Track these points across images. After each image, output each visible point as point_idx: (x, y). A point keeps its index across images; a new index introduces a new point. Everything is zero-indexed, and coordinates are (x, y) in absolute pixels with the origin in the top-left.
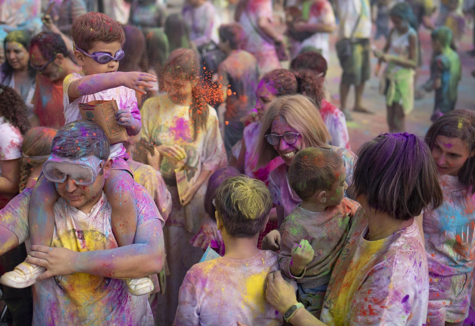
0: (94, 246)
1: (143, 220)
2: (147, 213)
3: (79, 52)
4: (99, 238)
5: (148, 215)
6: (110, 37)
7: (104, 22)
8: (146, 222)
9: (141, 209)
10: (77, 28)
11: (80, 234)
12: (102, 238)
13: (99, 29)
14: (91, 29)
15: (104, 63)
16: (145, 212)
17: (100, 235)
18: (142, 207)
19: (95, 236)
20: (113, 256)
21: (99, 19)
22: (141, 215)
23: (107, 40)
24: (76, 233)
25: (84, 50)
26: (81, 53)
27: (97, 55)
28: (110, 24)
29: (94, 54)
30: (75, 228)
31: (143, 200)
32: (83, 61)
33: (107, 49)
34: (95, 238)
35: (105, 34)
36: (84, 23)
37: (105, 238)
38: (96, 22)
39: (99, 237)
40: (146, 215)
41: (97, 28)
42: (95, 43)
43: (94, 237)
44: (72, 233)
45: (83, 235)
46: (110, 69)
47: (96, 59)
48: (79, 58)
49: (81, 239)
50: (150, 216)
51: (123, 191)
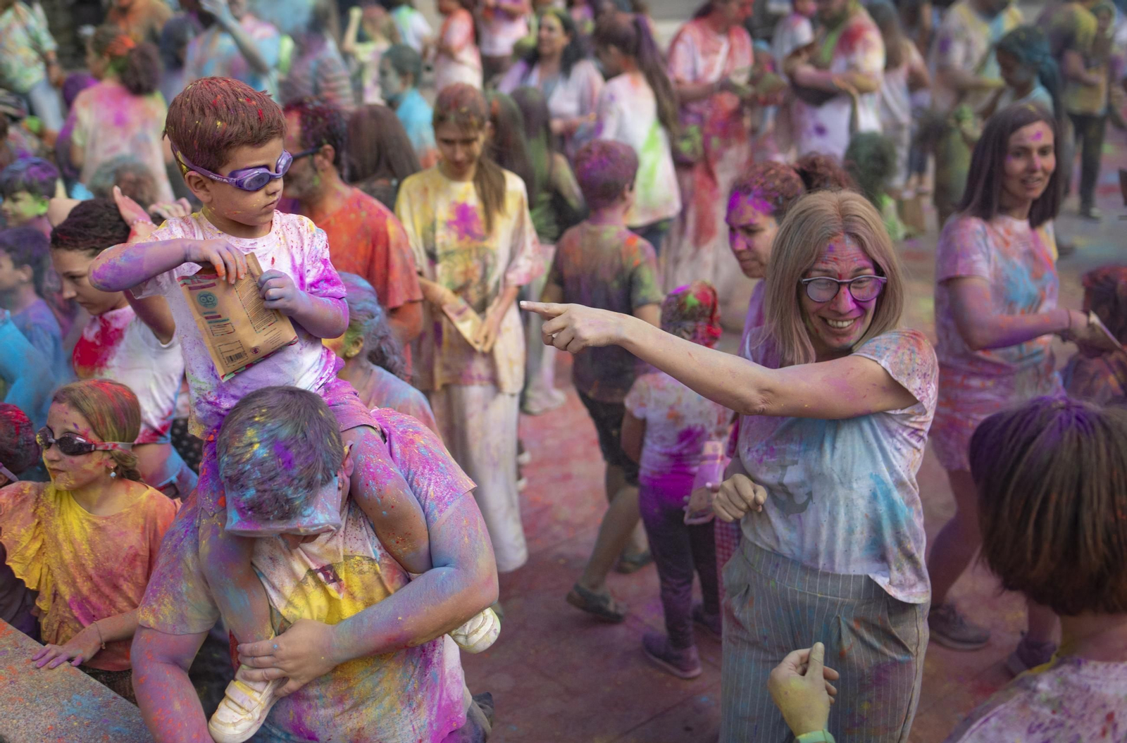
0: (360, 584)
1: (436, 512)
2: (440, 494)
3: (199, 175)
4: (366, 567)
5: (444, 497)
6: (263, 133)
7: (241, 100)
8: (445, 515)
9: (425, 489)
10: (183, 123)
11: (329, 571)
12: (371, 566)
13: (236, 119)
14: (219, 123)
15: (257, 190)
16: (434, 493)
17: (364, 562)
18: (426, 483)
19: (355, 566)
20: (400, 618)
21: (228, 95)
22: (428, 501)
23: (257, 141)
24: (321, 575)
25: (209, 170)
26: (204, 176)
27: (241, 175)
28: (254, 103)
29: (233, 175)
30: (314, 567)
31: (424, 468)
32: (208, 191)
33: (260, 159)
34: (357, 569)
35: (252, 128)
36: (197, 111)
37: (377, 565)
38: (225, 106)
39: (364, 566)
40: (440, 499)
41: (230, 117)
42: (232, 152)
43: (354, 568)
44: (310, 580)
45: (335, 572)
46: (270, 197)
47: (239, 185)
48: (199, 186)
49: (334, 580)
50: (449, 498)
51: (380, 490)
